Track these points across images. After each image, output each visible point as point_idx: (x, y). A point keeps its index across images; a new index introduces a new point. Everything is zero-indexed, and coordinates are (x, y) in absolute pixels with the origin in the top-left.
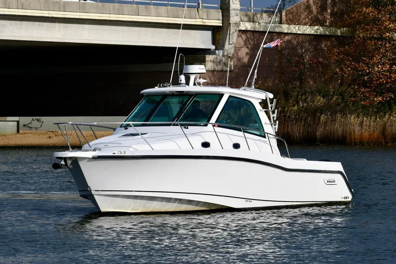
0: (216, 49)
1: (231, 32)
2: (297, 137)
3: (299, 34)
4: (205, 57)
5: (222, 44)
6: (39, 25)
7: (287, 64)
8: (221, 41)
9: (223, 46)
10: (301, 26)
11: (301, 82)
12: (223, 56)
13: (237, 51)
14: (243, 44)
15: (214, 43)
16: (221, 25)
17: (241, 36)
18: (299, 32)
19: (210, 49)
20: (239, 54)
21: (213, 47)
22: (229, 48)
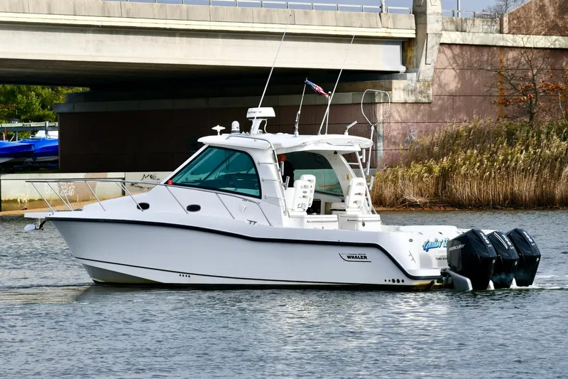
0: (406, 72)
1: (429, 46)
2: (526, 196)
3: (527, 48)
4: (391, 83)
5: (415, 65)
6: (152, 40)
7: (512, 92)
8: (415, 60)
9: (418, 66)
10: (531, 36)
11: (531, 118)
12: (418, 81)
13: (439, 74)
14: (446, 64)
15: (404, 63)
16: (414, 36)
17: (444, 52)
18: (528, 45)
19: (399, 72)
20: (442, 77)
21: (402, 69)
22: (426, 70)
